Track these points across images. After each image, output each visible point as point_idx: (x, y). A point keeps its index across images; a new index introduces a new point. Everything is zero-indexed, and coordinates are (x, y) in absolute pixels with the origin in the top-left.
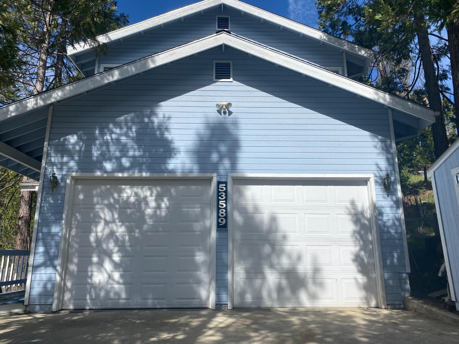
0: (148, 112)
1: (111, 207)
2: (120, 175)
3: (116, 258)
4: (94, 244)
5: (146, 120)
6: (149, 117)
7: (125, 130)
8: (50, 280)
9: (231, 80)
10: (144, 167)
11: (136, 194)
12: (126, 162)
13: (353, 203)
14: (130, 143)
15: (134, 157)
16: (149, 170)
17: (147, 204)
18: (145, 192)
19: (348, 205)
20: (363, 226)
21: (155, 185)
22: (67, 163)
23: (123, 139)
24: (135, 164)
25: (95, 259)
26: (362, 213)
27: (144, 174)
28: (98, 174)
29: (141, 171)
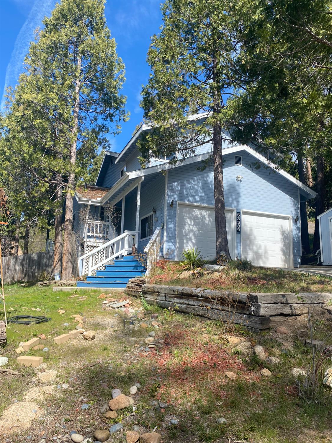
0: (206, 175)
1: (190, 218)
2: (195, 204)
3: (194, 241)
4: (184, 234)
5: (205, 179)
6: (206, 178)
7: (196, 183)
8: (170, 248)
9: (242, 165)
10: (205, 202)
11: (201, 214)
12: (197, 198)
13: (282, 227)
14: (199, 189)
15: (201, 196)
16: (207, 203)
17: (205, 218)
18: (204, 213)
19: (280, 227)
20: (285, 237)
21: (208, 210)
22: (173, 195)
23: (196, 187)
24: (201, 200)
25: (185, 241)
26: (285, 232)
27: (205, 205)
28: (187, 202)
29: (204, 203)
